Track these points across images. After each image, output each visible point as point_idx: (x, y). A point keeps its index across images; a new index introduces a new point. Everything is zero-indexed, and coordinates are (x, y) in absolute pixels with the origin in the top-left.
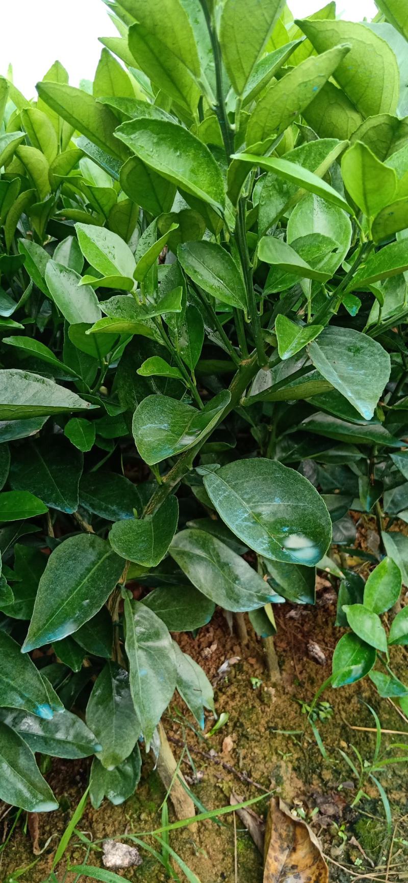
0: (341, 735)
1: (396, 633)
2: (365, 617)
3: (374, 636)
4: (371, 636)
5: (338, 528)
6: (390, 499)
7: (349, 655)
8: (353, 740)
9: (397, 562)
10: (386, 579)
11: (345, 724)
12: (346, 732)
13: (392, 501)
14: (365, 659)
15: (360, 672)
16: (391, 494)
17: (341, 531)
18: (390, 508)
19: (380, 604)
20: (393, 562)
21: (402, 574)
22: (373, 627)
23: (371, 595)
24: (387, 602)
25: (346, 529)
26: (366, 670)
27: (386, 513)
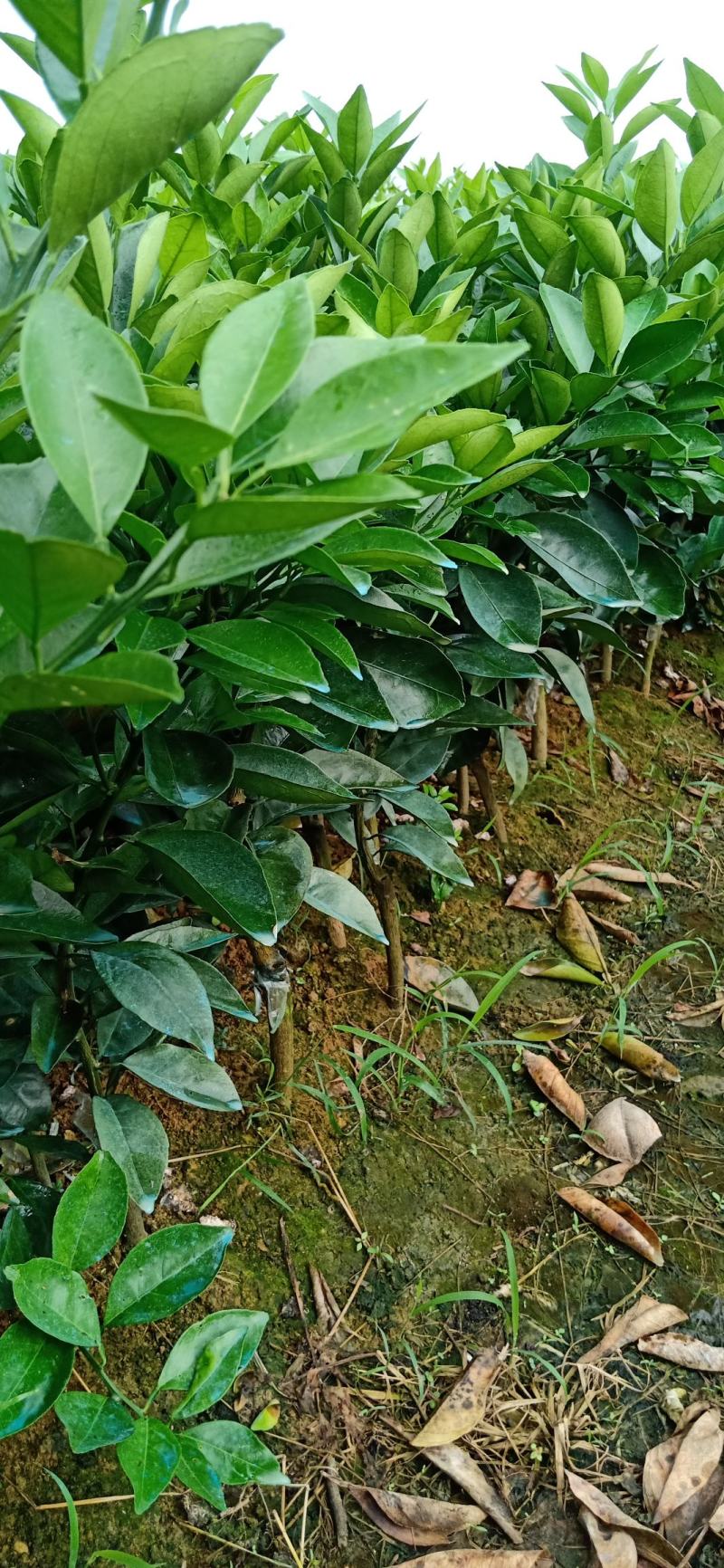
0: (17, 1529)
1: (118, 1302)
2: (54, 1281)
3: (72, 1317)
4: (66, 1319)
5: (16, 1095)
6: (111, 1031)
7: (19, 1367)
8: (40, 1535)
9: (119, 1158)
10: (99, 1195)
11: (25, 1503)
12: (28, 1519)
13: (115, 1035)
14: (52, 1369)
15: (40, 1401)
16: (112, 1021)
17: (20, 1100)
18: (110, 1049)
19: (87, 1247)
20: (111, 1159)
21: (128, 1181)
22: (70, 1300)
23: (68, 1231)
24: (100, 1242)
25: (31, 1094)
26: (51, 1396)
27: (102, 1059)
